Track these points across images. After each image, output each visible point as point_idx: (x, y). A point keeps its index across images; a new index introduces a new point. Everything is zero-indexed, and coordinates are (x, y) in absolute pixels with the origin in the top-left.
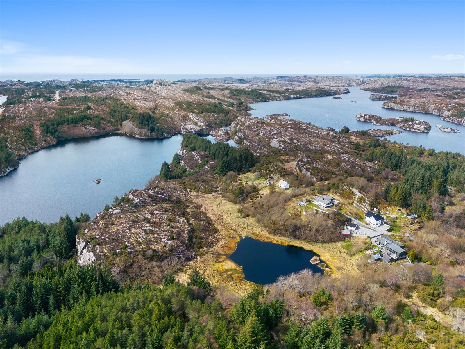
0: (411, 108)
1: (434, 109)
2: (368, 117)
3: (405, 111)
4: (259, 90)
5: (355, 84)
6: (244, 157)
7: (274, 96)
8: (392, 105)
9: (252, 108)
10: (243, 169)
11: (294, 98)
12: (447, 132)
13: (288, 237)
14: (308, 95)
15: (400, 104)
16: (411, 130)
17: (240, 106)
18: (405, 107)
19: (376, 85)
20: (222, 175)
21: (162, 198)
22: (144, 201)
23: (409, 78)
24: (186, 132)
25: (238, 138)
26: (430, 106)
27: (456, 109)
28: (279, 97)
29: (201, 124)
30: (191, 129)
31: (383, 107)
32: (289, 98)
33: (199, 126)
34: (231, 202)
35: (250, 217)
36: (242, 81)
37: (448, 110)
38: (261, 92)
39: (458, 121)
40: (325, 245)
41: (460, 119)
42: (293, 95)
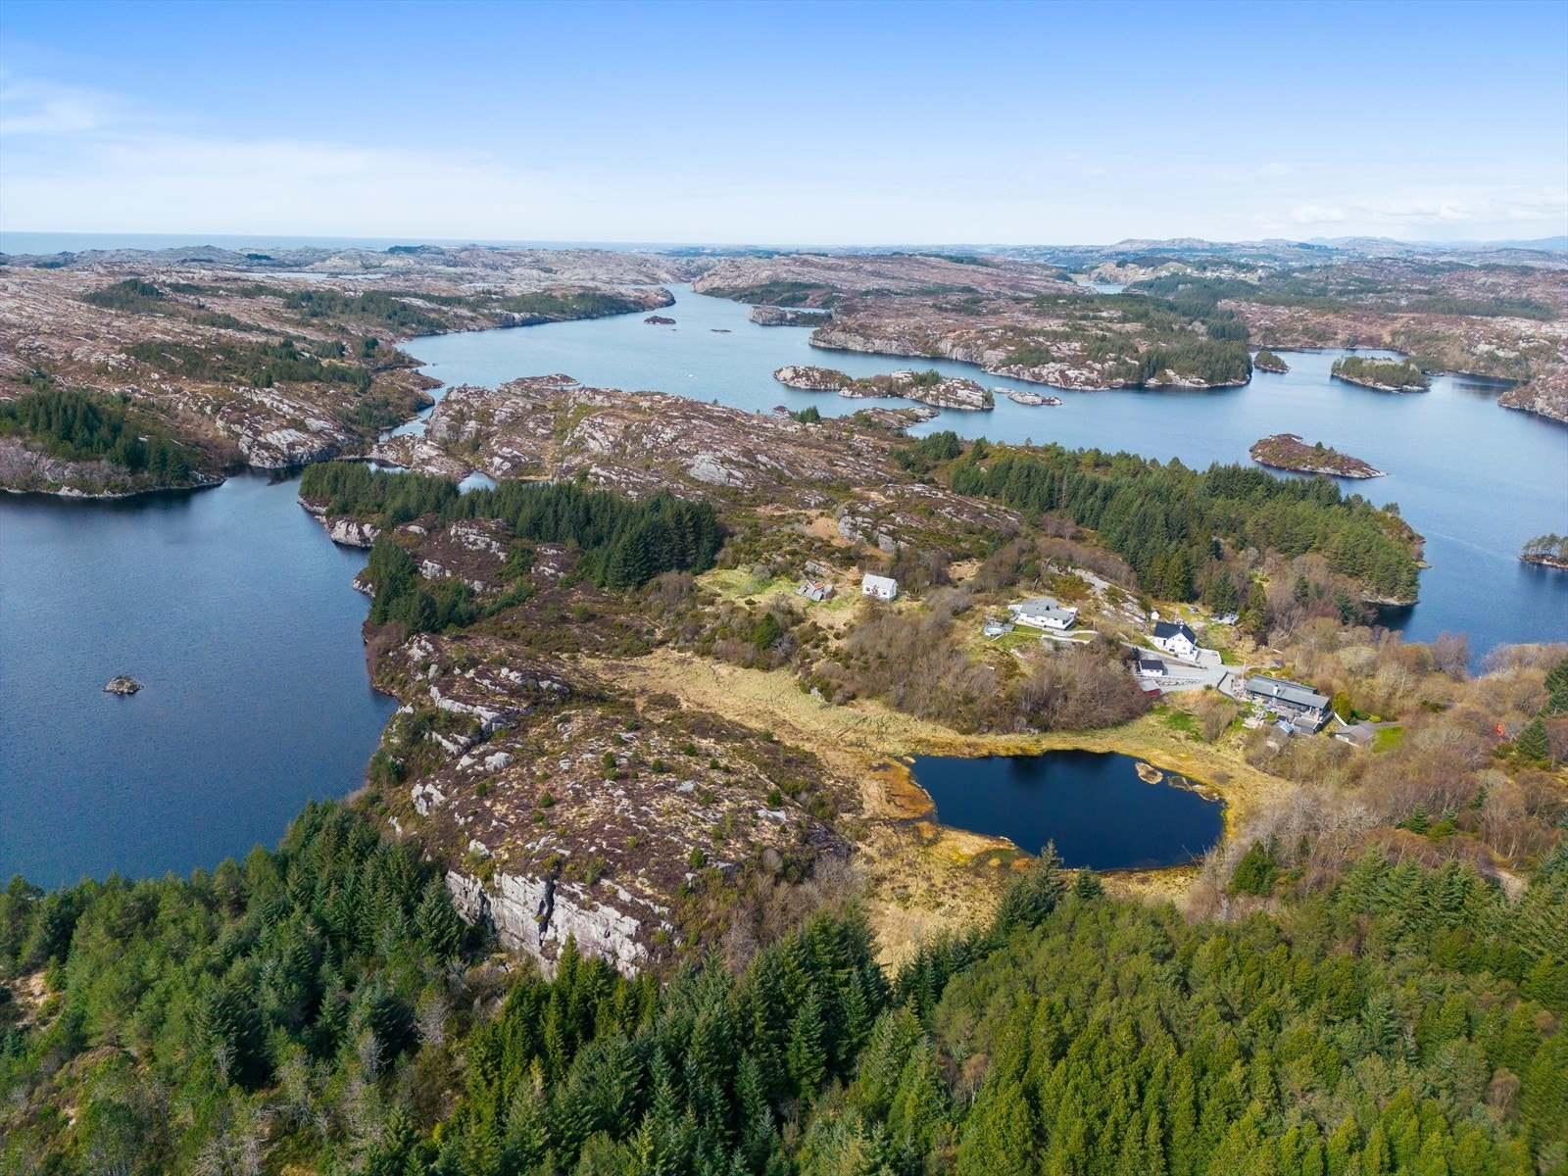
0: (894, 347)
1: (954, 346)
2: (817, 375)
3: (878, 354)
4: (397, 294)
5: (668, 277)
6: (691, 519)
7: (456, 316)
8: (838, 337)
9: (415, 356)
10: (689, 560)
11: (526, 323)
12: (1034, 405)
13: (1021, 732)
14: (563, 312)
15: (862, 335)
16: (952, 405)
17: (371, 352)
18: (877, 342)
19: (739, 280)
20: (631, 589)
21: (555, 691)
22: (511, 712)
23: (816, 259)
24: (276, 460)
25: (507, 465)
26: (941, 339)
27: (1010, 342)
28: (472, 319)
29: (321, 424)
30: (291, 446)
31: (813, 347)
32: (508, 324)
33: (318, 433)
34: (749, 666)
35: (860, 700)
36: (264, 261)
37: (994, 346)
38: (406, 300)
39: (1034, 375)
40: (1122, 729)
41: (1037, 370)
42: (519, 312)
